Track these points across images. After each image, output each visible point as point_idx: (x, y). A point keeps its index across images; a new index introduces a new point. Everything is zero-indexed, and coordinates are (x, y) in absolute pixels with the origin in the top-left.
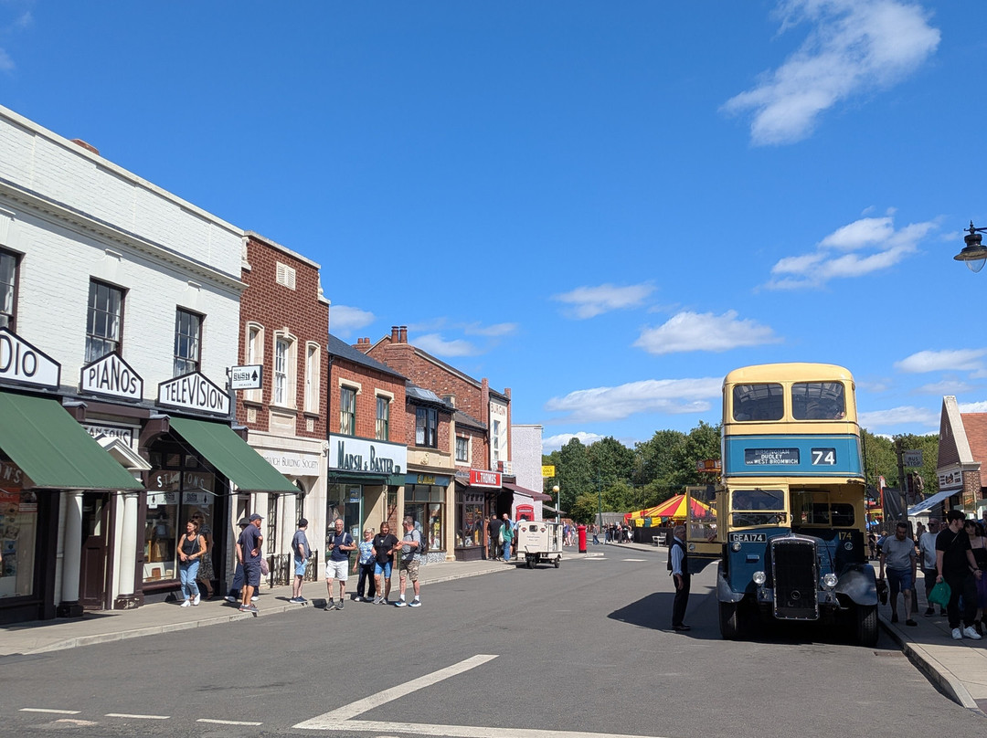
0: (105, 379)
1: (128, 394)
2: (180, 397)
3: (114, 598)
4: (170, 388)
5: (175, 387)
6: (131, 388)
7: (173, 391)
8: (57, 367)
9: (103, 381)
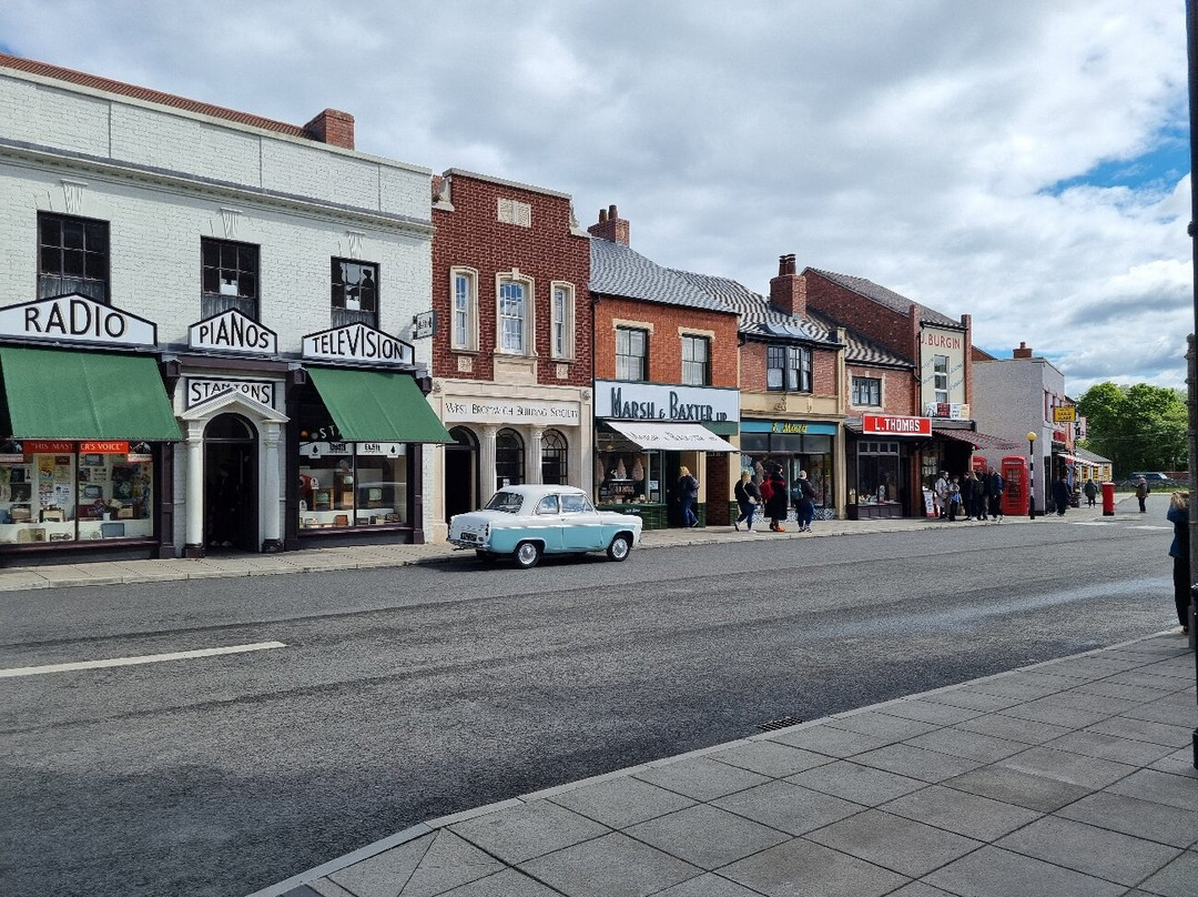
0: (223, 334)
1: (256, 349)
2: (336, 349)
3: (260, 543)
4: (319, 342)
5: (327, 340)
6: (261, 342)
7: (323, 344)
8: (152, 327)
9: (219, 337)
